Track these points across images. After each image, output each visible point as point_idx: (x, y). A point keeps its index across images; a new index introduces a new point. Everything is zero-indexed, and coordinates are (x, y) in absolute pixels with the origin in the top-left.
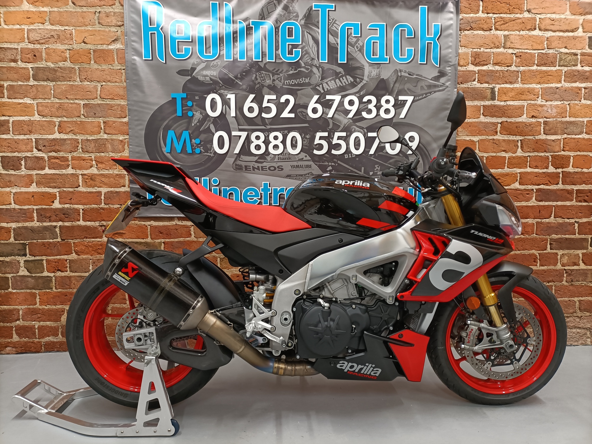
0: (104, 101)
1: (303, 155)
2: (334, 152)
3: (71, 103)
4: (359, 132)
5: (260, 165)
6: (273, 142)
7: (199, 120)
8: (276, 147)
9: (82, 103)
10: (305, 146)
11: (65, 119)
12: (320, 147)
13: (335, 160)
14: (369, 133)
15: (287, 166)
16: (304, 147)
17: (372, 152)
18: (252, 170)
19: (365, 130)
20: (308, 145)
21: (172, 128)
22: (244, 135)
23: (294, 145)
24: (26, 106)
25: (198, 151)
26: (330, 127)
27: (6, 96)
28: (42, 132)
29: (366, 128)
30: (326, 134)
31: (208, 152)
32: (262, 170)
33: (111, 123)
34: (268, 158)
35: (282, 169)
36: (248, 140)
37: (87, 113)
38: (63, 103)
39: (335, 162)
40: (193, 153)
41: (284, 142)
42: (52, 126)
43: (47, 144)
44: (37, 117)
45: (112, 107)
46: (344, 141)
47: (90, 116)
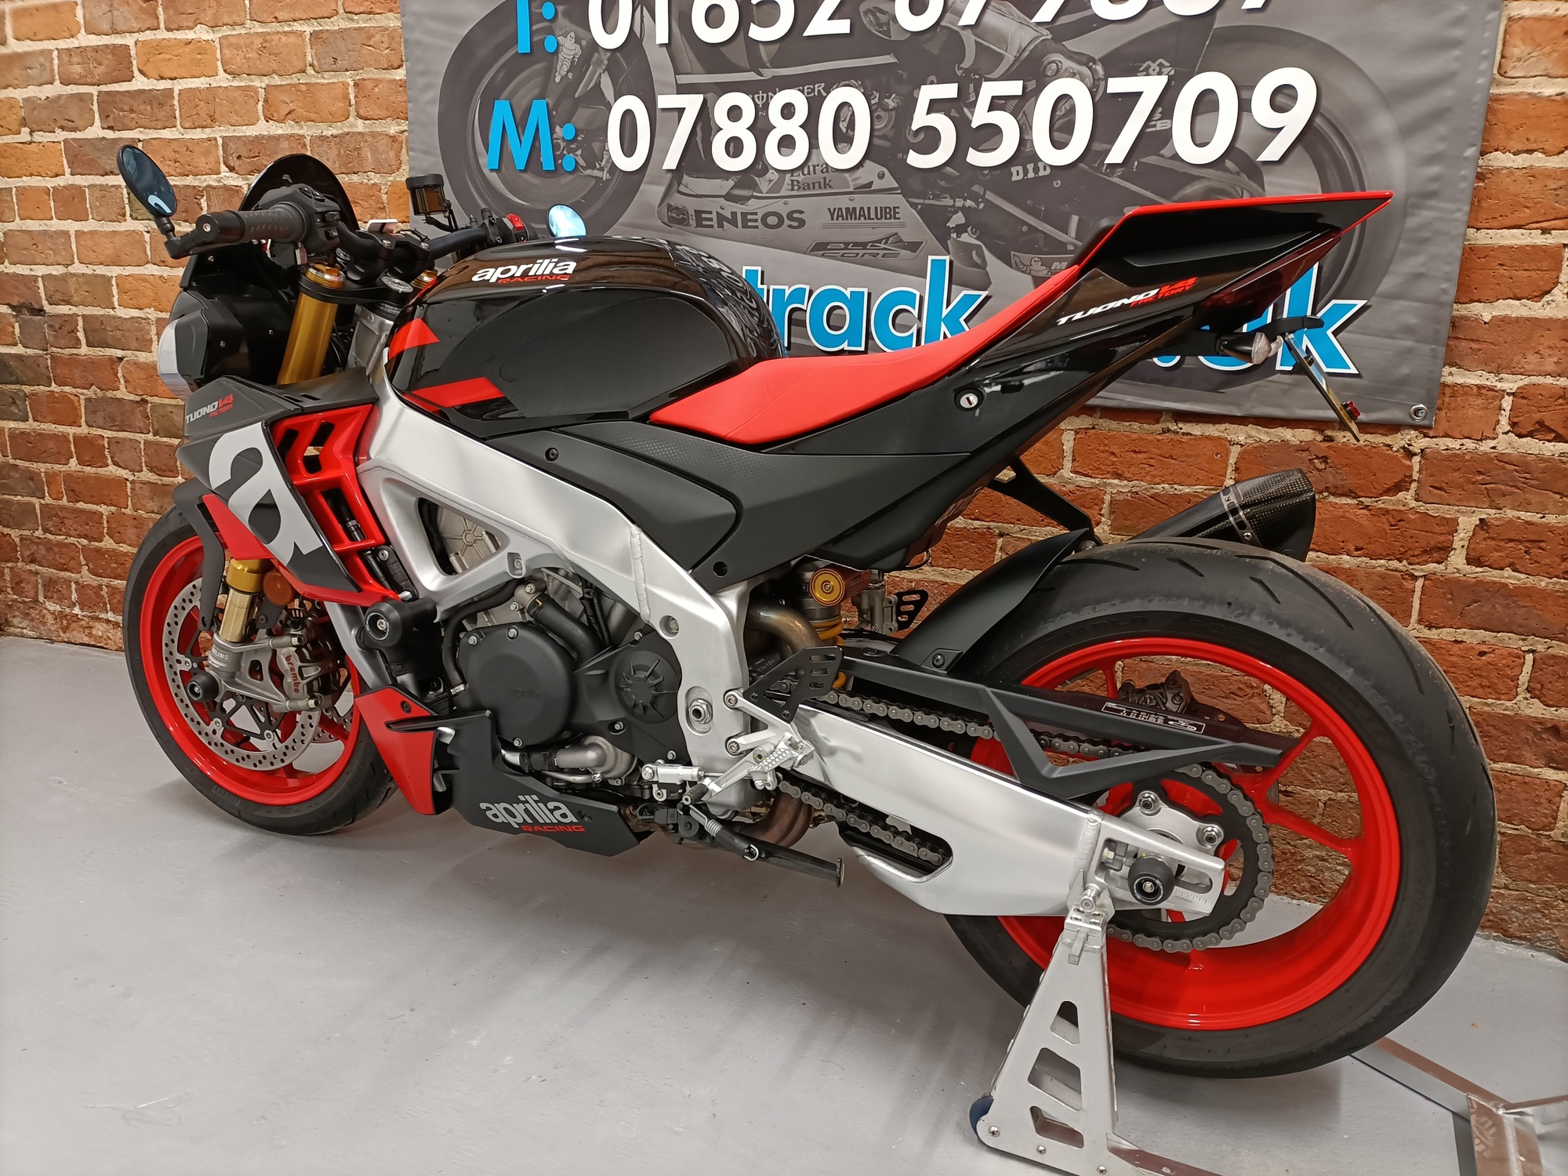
0: (353, 20)
1: (872, 169)
2: (975, 158)
3: (285, 33)
4: (1073, 75)
5: (739, 208)
6: (782, 127)
7: (573, 62)
8: (786, 143)
9: (307, 29)
10: (879, 137)
11: (277, 80)
12: (929, 139)
13: (976, 188)
14: (1110, 79)
15: (816, 210)
16: (876, 141)
17: (1117, 154)
18: (716, 225)
19: (1099, 68)
20: (891, 134)
21: (505, 94)
22: (692, 104)
23: (843, 138)
24: (202, 48)
25: (568, 163)
26: (966, 64)
27: (162, 26)
28: (234, 118)
29: (1100, 60)
30: (950, 91)
31: (594, 168)
32: (745, 226)
33: (369, 85)
34: (764, 184)
35: (802, 223)
36: (705, 123)
37: (318, 60)
38: (268, 33)
39: (974, 197)
40: (558, 170)
41: (810, 126)
42: (252, 101)
43: (244, 154)
44: (222, 80)
45: (369, 38)
46: (1015, 114)
47: (325, 67)
